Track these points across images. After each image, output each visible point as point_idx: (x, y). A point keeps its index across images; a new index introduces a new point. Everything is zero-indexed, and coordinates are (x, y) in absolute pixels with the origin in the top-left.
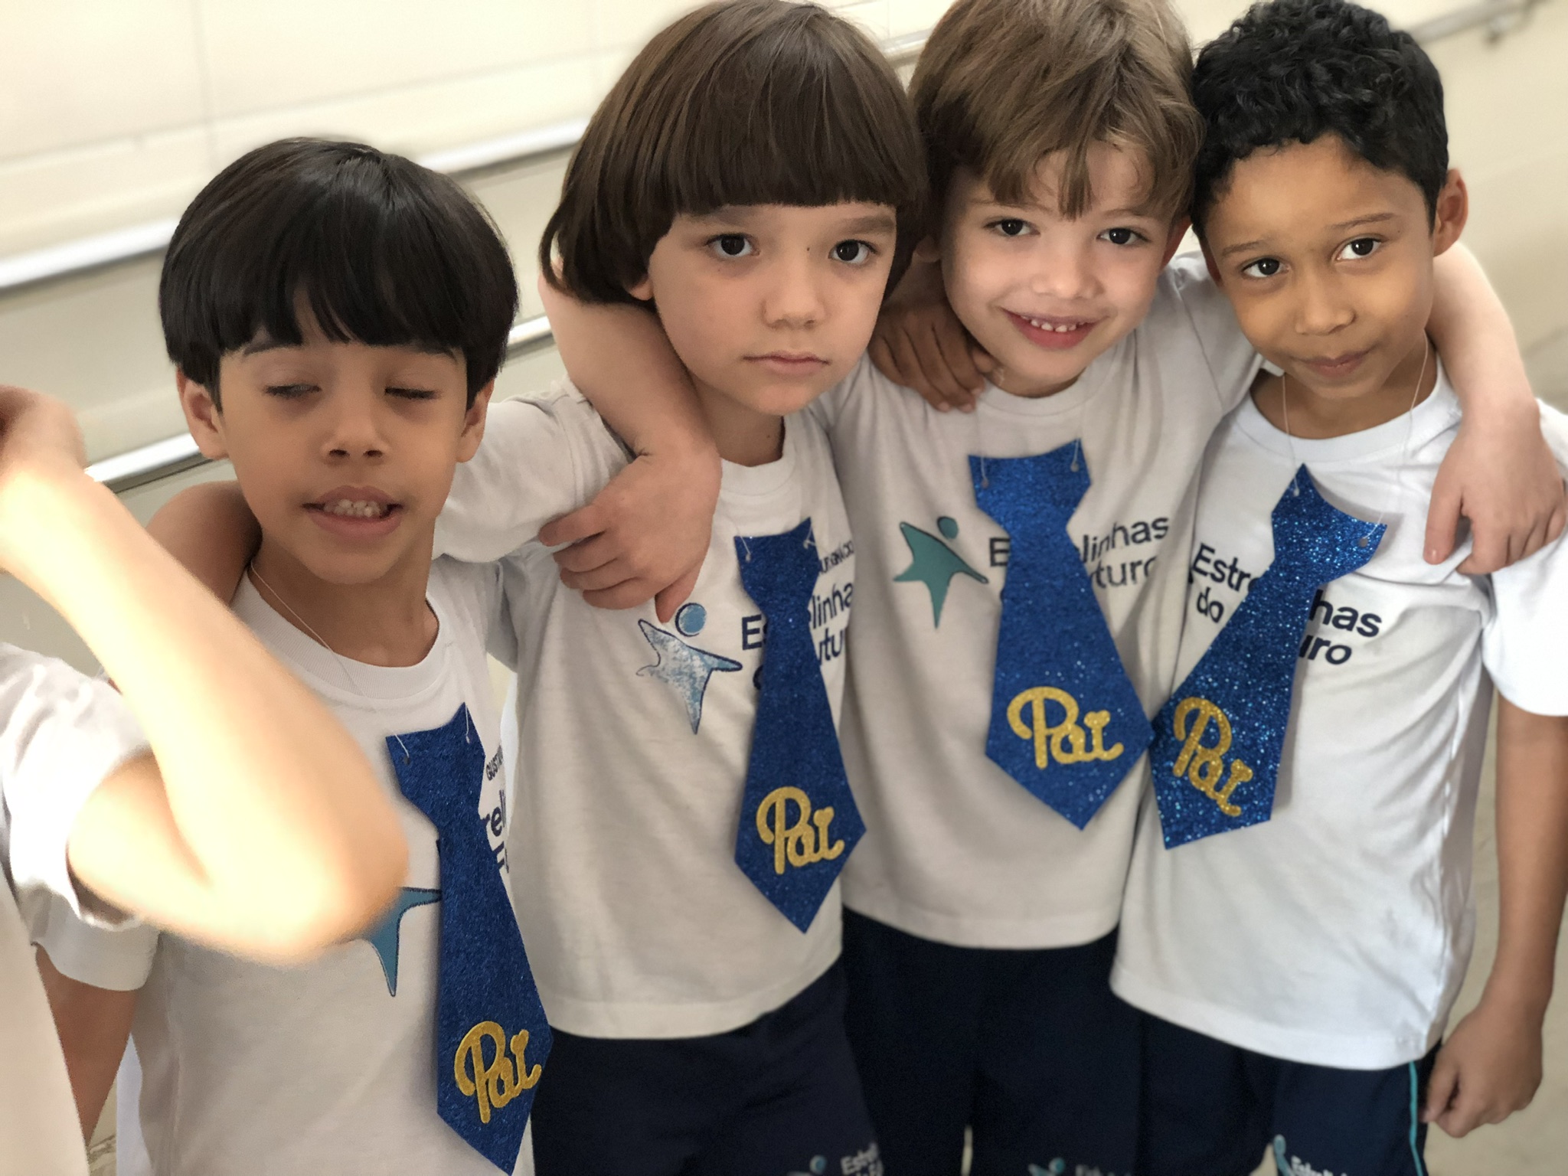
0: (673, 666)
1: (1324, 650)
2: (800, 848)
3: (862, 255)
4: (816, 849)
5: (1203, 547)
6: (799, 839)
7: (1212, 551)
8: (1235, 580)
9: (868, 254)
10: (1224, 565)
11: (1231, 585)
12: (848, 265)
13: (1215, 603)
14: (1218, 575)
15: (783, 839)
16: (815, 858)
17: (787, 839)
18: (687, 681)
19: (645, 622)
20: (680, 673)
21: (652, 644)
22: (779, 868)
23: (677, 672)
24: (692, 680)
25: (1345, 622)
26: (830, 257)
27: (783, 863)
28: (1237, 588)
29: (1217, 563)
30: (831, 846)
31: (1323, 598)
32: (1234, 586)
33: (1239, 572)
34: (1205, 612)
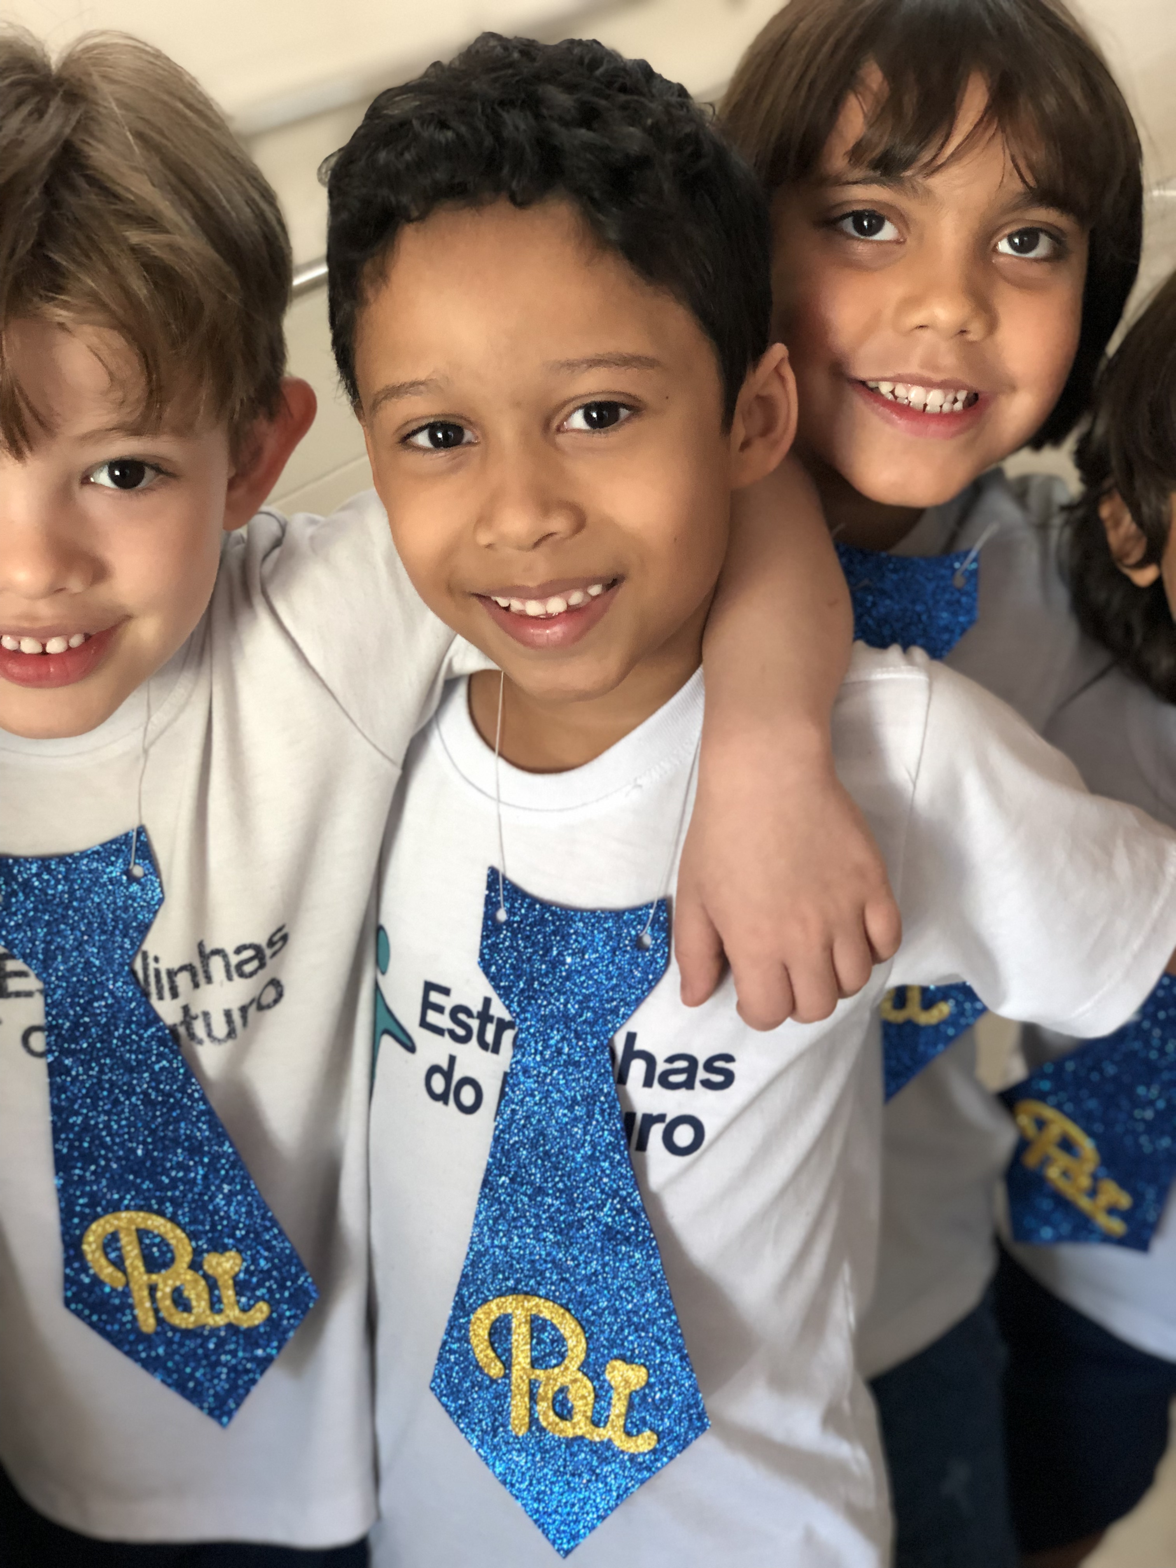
1: (657, 1132)
5: (429, 987)
7: (446, 991)
8: (489, 1037)
10: (468, 1013)
11: (483, 1045)
13: (467, 1081)
14: (461, 1032)
25: (680, 1078)
28: (496, 1049)
29: (458, 1009)
31: (639, 1046)
32: (491, 1047)
33: (495, 1021)
34: (443, 1098)
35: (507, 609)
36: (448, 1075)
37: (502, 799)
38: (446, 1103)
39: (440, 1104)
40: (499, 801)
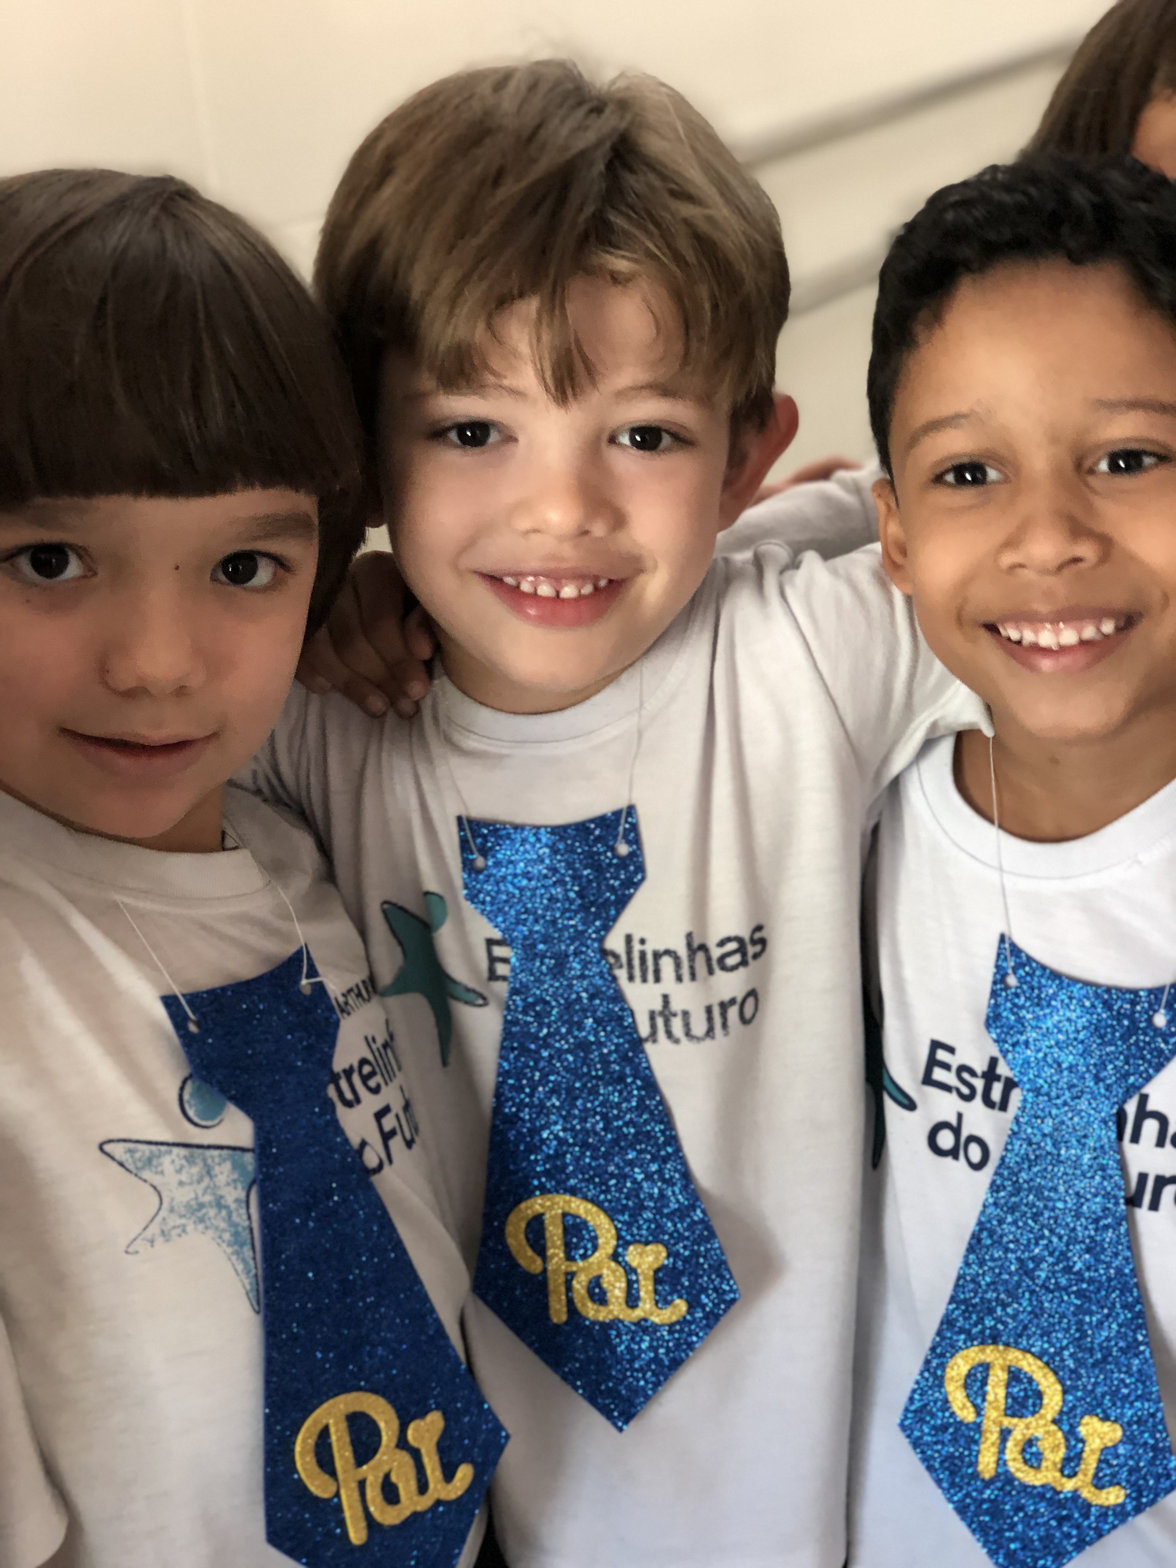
0: (185, 1199)
1: (1170, 1191)
2: (390, 1493)
3: (264, 574)
4: (423, 1487)
5: (936, 1045)
6: (387, 1477)
7: (951, 1050)
8: (996, 1093)
9: (275, 574)
10: (973, 1073)
11: (988, 1102)
12: (245, 589)
13: (972, 1139)
14: (965, 1091)
15: (354, 1485)
16: (424, 1503)
17: (362, 1484)
18: (216, 1216)
19: (110, 1141)
20: (201, 1206)
21: (136, 1175)
22: (357, 1534)
23: (195, 1207)
24: (224, 1213)
26: (214, 579)
27: (363, 1524)
28: (1003, 1108)
29: (962, 1068)
30: (449, 1475)
31: (1151, 1106)
32: (997, 1106)
33: (1003, 1080)
34: (953, 1153)
35: (1019, 643)
36: (956, 1131)
37: (1005, 867)
38: (956, 1157)
39: (949, 1160)
40: (1001, 869)
